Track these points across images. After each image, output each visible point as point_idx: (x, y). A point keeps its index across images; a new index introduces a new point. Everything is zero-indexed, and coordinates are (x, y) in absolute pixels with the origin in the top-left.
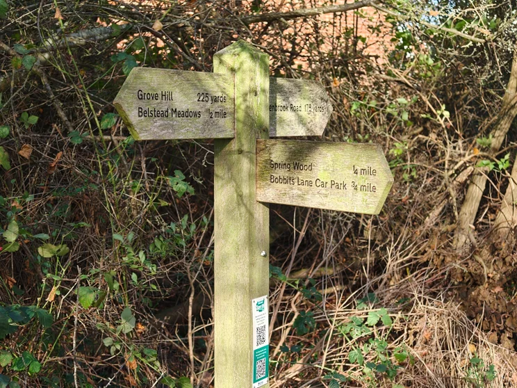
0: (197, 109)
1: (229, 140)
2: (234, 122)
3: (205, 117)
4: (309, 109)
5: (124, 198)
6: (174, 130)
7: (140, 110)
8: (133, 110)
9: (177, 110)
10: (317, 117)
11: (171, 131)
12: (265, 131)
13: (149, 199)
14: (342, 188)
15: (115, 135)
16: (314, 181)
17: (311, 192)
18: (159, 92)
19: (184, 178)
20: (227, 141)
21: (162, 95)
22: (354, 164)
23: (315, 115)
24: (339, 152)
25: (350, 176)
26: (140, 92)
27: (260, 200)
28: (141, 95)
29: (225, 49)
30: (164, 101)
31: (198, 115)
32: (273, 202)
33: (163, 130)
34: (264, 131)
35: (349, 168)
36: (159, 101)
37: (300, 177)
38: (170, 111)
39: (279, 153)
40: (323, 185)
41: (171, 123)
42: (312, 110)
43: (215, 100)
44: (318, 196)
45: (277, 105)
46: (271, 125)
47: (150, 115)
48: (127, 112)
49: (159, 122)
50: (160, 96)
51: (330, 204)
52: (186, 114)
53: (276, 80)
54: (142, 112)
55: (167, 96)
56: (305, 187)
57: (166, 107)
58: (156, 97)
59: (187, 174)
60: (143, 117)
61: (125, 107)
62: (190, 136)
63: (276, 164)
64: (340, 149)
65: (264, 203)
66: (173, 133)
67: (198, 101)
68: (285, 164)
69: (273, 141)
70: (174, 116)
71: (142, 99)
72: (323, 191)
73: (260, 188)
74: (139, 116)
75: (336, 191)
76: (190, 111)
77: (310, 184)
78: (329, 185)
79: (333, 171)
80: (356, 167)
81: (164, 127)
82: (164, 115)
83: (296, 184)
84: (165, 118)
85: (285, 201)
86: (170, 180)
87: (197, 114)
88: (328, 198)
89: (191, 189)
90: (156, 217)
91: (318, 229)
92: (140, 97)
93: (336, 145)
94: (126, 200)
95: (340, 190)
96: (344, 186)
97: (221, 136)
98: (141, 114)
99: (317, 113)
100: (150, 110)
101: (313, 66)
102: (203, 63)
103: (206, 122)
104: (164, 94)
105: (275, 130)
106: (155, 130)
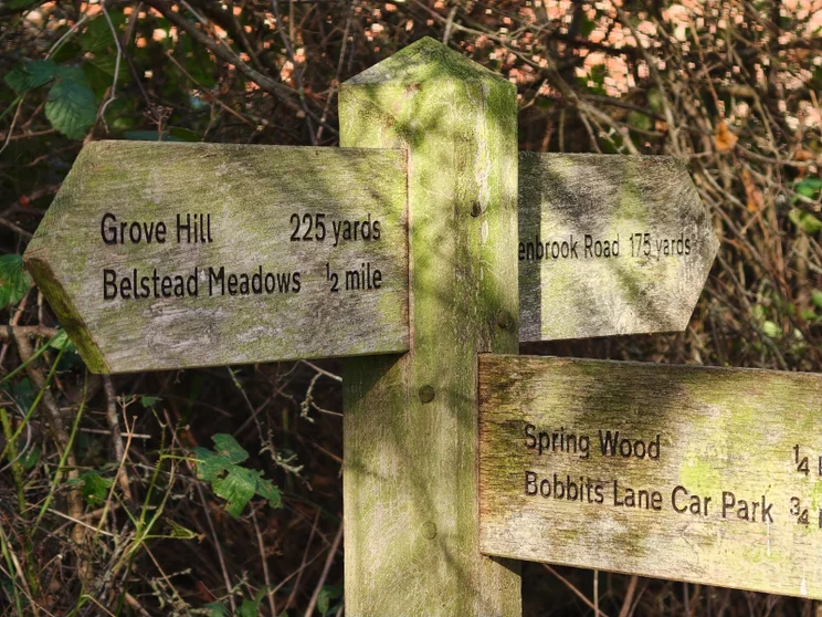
0: (291, 263)
1: (393, 357)
2: (407, 302)
3: (312, 287)
4: (646, 248)
5: (50, 522)
6: (218, 337)
7: (110, 278)
8: (84, 280)
9: (227, 272)
10: (671, 272)
11: (206, 340)
12: (508, 324)
13: (132, 527)
14: (759, 516)
15: (21, 323)
16: (666, 491)
17: (656, 529)
18: (169, 220)
19: (245, 455)
20: (385, 361)
21: (180, 227)
22: (795, 441)
23: (664, 267)
24: (749, 403)
25: (785, 477)
26: (108, 222)
27: (493, 552)
28: (113, 229)
29: (378, 68)
30: (184, 245)
31: (292, 285)
32: (533, 557)
33: (181, 337)
34: (502, 327)
35: (782, 455)
36: (168, 246)
37: (621, 478)
38: (203, 277)
39: (553, 401)
40: (698, 506)
41: (208, 312)
42: (655, 253)
43: (348, 231)
44: (679, 541)
45: (543, 240)
46: (524, 304)
47: (140, 291)
48: (69, 288)
49: (169, 313)
50: (172, 230)
51: (721, 567)
52: (255, 284)
53: (539, 161)
54: (113, 285)
55: (196, 230)
56: (639, 513)
57: (192, 264)
58: (158, 234)
59: (252, 446)
60: (118, 301)
61: (61, 269)
62: (269, 353)
63: (542, 435)
64: (753, 391)
65: (506, 562)
66: (213, 346)
67: (293, 238)
68: (572, 437)
69: (533, 363)
70: (216, 290)
71: (114, 241)
72: (698, 526)
73: (493, 511)
74: (107, 297)
75: (741, 526)
76: (266, 271)
77: (654, 502)
78: (715, 507)
79: (729, 462)
80: (805, 452)
81: (183, 328)
82: (184, 290)
83: (609, 501)
84: (189, 300)
85: (573, 556)
86: (201, 465)
87: (288, 283)
88: (715, 550)
89: (271, 492)
90: (153, 583)
91: (667, 602)
92: (110, 236)
93: (737, 379)
94: (59, 531)
95: (751, 526)
96: (765, 512)
97: (362, 348)
98: (111, 290)
99: (668, 259)
100: (140, 275)
101: (643, 70)
102: (301, 90)
103: (318, 308)
104: (184, 222)
105: (537, 319)
106: (158, 339)
